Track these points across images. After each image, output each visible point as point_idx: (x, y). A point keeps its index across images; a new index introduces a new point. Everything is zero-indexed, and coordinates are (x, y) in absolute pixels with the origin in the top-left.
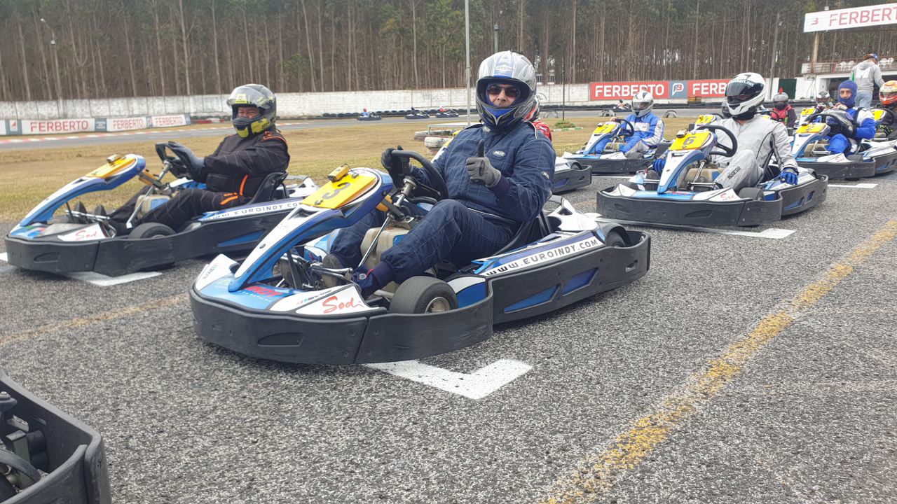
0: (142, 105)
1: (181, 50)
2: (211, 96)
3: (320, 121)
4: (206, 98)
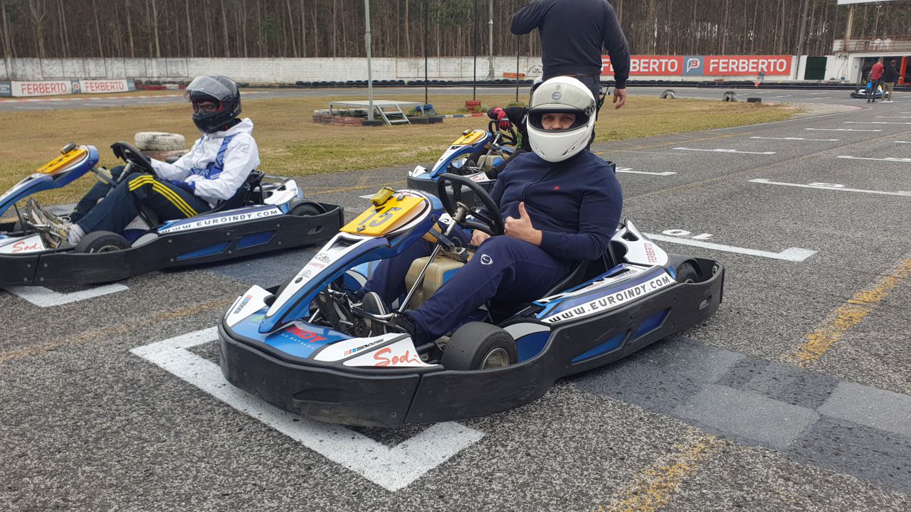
2: (176, 59)
3: (292, 89)
4: (170, 61)
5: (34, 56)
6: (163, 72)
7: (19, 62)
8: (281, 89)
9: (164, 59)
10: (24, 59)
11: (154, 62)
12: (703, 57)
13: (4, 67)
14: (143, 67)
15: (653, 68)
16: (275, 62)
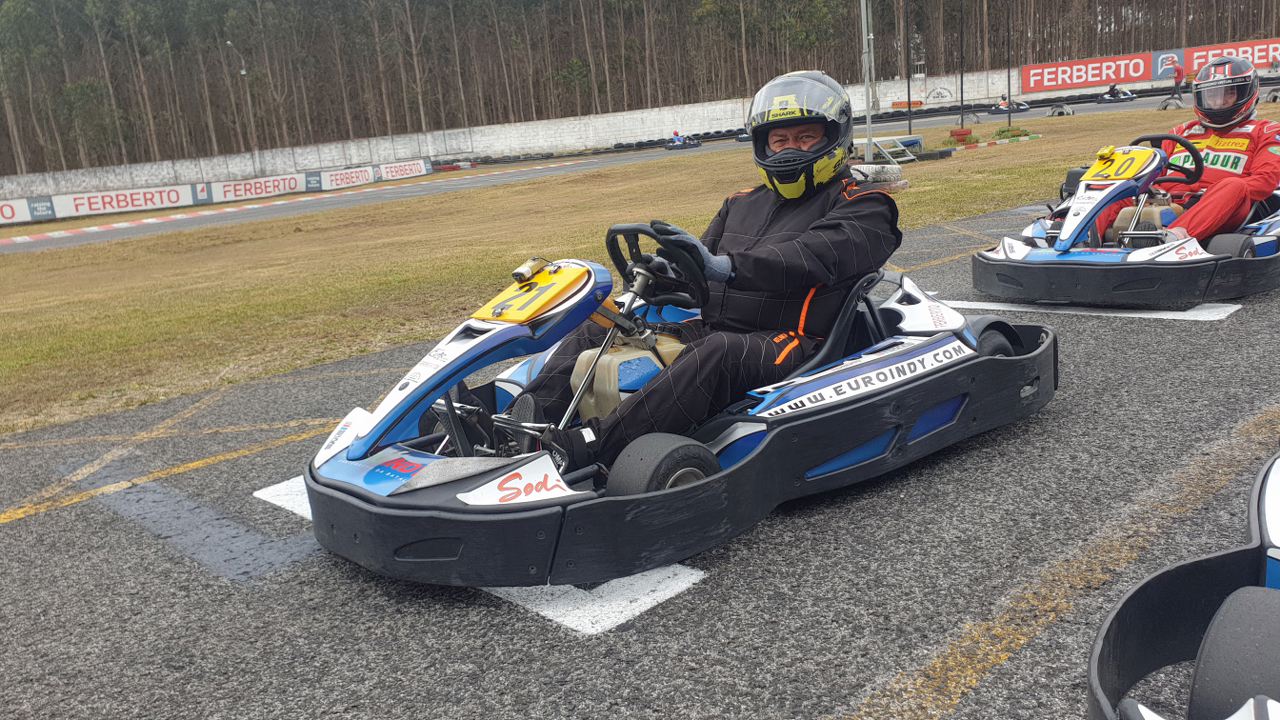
0: (363, 149)
1: (409, 67)
2: (456, 131)
3: (611, 155)
4: (449, 134)
5: (283, 146)
6: (442, 149)
7: (268, 154)
8: (596, 156)
9: (441, 132)
10: (274, 150)
11: (429, 136)
12: (1182, 51)
13: (250, 162)
14: (415, 144)
15: (1108, 75)
16: (583, 122)
